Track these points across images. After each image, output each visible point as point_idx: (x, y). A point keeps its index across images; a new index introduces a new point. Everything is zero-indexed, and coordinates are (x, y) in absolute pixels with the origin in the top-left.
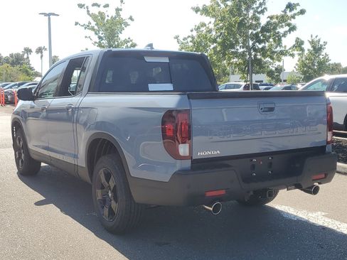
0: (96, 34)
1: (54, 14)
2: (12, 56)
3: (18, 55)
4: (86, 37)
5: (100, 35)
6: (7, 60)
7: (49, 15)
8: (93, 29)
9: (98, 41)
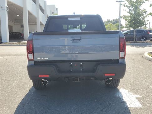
0: (128, 8)
1: (122, 1)
2: (113, 20)
3: (116, 19)
4: (124, 10)
5: (130, 8)
6: (111, 22)
7: (120, 2)
8: (127, 6)
9: (129, 11)
